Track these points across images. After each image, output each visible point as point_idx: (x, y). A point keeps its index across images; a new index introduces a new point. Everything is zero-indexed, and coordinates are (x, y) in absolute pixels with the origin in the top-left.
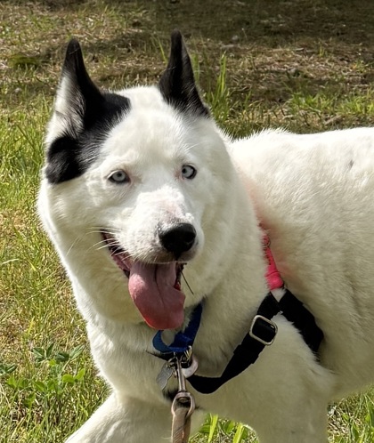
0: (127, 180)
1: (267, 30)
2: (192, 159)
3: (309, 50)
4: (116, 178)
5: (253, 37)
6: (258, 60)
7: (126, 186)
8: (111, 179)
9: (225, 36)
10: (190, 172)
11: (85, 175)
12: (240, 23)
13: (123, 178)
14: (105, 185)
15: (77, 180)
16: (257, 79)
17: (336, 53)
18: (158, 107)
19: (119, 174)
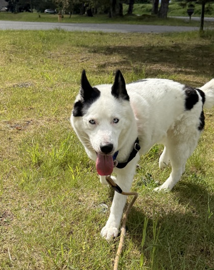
0: (94, 123)
1: (153, 61)
2: (118, 116)
3: (163, 65)
4: (91, 122)
5: (150, 62)
6: (151, 67)
7: (94, 125)
8: (90, 122)
9: (144, 61)
10: (116, 121)
11: (83, 117)
12: (147, 59)
13: (93, 122)
14: (88, 123)
15: (81, 117)
16: (151, 71)
17: (169, 66)
18: (109, 97)
19: (93, 120)
